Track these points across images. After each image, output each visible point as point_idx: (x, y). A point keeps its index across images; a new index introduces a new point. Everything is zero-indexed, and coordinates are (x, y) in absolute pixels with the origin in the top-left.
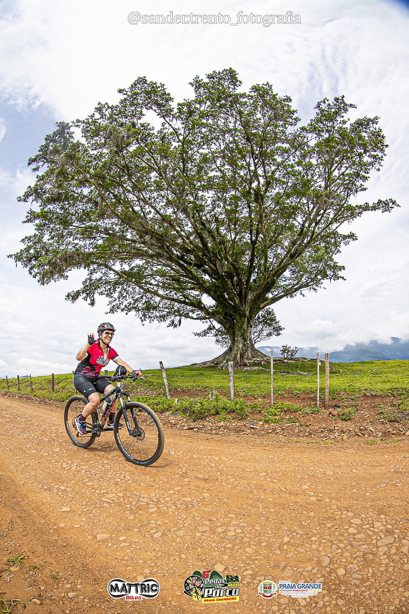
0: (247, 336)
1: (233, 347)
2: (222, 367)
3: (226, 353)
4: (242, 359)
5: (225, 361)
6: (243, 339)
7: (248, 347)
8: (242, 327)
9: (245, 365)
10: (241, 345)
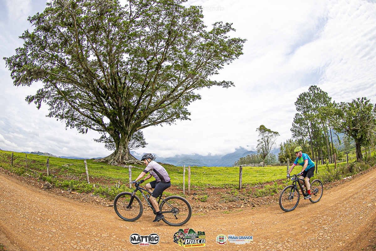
0: (126, 146)
1: (118, 152)
2: (111, 164)
3: (112, 155)
4: (122, 160)
5: (112, 160)
6: (124, 147)
7: (126, 153)
8: (125, 141)
9: (124, 163)
10: (122, 151)
